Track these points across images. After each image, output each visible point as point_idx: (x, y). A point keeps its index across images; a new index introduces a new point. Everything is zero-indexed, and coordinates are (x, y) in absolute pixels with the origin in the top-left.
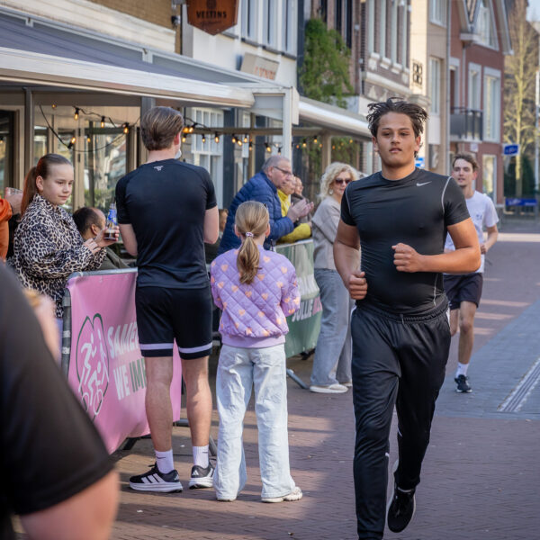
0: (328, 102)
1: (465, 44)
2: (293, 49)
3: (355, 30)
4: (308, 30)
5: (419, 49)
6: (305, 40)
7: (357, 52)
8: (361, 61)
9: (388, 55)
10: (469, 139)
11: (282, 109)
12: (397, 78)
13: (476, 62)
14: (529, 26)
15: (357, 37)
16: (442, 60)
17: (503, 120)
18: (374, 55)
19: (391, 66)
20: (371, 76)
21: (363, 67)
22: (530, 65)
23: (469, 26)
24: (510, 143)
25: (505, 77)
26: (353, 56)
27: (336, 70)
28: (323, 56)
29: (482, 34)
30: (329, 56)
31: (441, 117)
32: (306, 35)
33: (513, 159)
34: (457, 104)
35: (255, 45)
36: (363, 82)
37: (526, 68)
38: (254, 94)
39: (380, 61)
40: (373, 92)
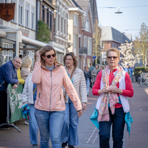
0: (44, 42)
1: (83, 31)
2: (34, 28)
3: (53, 25)
4: (39, 23)
5: (70, 30)
6: (38, 26)
7: (53, 30)
8: (54, 33)
9: (62, 32)
10: (84, 55)
12: (64, 38)
13: (85, 35)
14: (99, 28)
15: (53, 27)
16: (77, 35)
17: (92, 50)
18: (58, 31)
19: (63, 35)
20: (57, 37)
21: (55, 35)
22: (99, 37)
23: (84, 26)
24: (94, 56)
25: (93, 39)
26: (52, 31)
27: (46, 34)
28: (43, 31)
29: (87, 28)
30: (44, 30)
31: (77, 49)
32: (38, 25)
33: (95, 60)
34: (81, 46)
36: (55, 39)
37: (98, 37)
38: (6, 32)
39: (59, 33)
40: (57, 41)
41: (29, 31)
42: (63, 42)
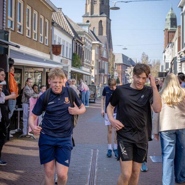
0: (77, 68)
1: (102, 57)
2: (71, 58)
3: (82, 55)
4: (74, 55)
5: (93, 58)
6: (73, 57)
9: (88, 59)
10: (102, 74)
11: (68, 69)
12: (89, 63)
13: (103, 60)
14: (113, 54)
16: (97, 60)
17: (108, 71)
19: (88, 61)
20: (85, 63)
21: (83, 61)
23: (102, 54)
24: (109, 75)
25: (108, 63)
26: (82, 59)
27: (78, 62)
29: (105, 55)
30: (77, 59)
31: (97, 70)
33: (110, 77)
34: (100, 68)
35: (64, 57)
36: (83, 64)
37: (112, 62)
38: (63, 67)
39: (86, 60)
40: (85, 66)
41: (68, 61)
42: (88, 66)
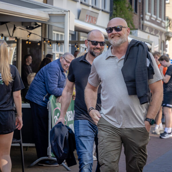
2: (108, 9)
3: (139, 3)
6: (113, 5)
7: (140, 12)
8: (142, 16)
9: (155, 14)
11: (64, 22)
12: (159, 24)
15: (140, 6)
18: (148, 13)
19: (156, 19)
20: (146, 22)
21: (143, 19)
26: (138, 14)
27: (127, 18)
28: (121, 12)
30: (124, 11)
32: (114, 2)
35: (88, 6)
36: (143, 25)
38: (49, 14)
39: (151, 16)
40: (147, 30)
41: (98, 14)
42: (157, 31)
